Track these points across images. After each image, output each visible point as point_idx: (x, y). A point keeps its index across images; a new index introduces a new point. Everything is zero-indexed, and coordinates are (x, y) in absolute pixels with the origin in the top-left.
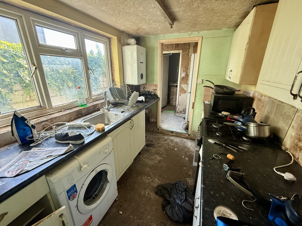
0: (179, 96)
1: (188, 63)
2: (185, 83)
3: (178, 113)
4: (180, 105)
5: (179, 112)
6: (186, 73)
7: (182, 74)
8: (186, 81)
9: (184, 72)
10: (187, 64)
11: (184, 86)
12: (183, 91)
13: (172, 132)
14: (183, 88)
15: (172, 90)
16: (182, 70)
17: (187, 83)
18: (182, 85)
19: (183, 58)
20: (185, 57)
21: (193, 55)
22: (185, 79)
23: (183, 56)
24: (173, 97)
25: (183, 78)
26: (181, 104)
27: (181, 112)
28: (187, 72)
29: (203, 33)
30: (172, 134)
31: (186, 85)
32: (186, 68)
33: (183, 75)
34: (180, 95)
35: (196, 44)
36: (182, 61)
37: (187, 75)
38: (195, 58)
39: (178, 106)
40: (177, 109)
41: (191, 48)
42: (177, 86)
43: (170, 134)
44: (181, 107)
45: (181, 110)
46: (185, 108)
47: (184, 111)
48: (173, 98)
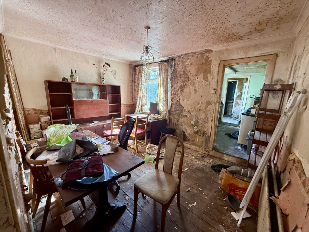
0: (235, 107)
2: (239, 99)
3: (233, 118)
10: (242, 88)
11: (238, 101)
12: (238, 104)
13: (230, 124)
15: (229, 104)
16: (238, 91)
21: (245, 83)
22: (240, 97)
23: (239, 83)
25: (238, 96)
26: (236, 113)
27: (235, 117)
28: (241, 93)
29: (250, 74)
30: (230, 125)
32: (240, 90)
33: (238, 94)
35: (247, 79)
36: (238, 86)
37: (241, 94)
38: (246, 85)
40: (233, 116)
41: (244, 80)
42: (233, 102)
43: (228, 125)
46: (238, 115)
47: (237, 117)
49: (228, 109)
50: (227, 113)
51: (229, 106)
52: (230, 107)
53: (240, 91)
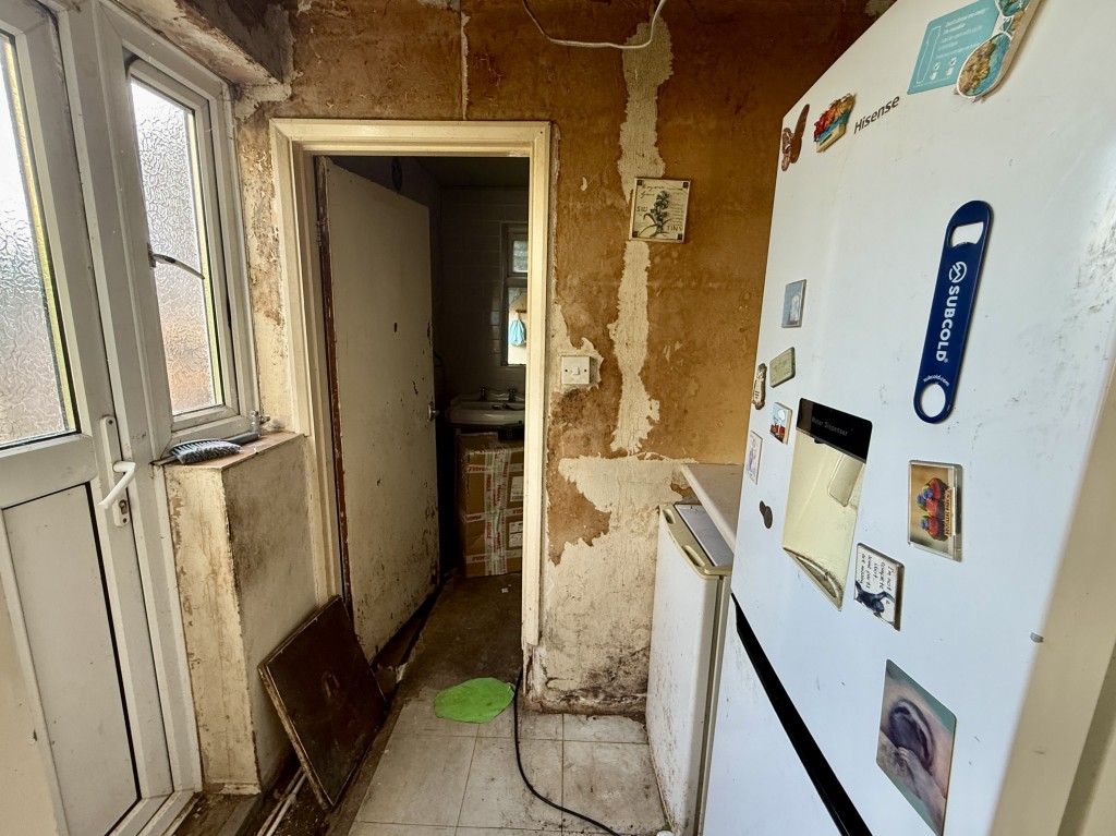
0: (549, 565)
1: (610, 254)
2: (595, 444)
3: (545, 711)
4: (556, 644)
5: (551, 700)
6: (595, 354)
7: (565, 363)
8: (600, 426)
9: (577, 344)
10: (606, 268)
11: (584, 473)
12: (581, 519)
14: (581, 489)
15: (470, 469)
16: (558, 322)
17: (614, 447)
18: (568, 468)
19: (557, 207)
20: (579, 196)
22: (596, 408)
23: (557, 185)
24: (484, 516)
25: (573, 395)
26: (568, 636)
27: (569, 696)
28: (606, 346)
31: (598, 462)
32: (592, 307)
33: (575, 370)
34: (556, 559)
37: (611, 376)
39: (542, 651)
40: (537, 679)
41: (631, 109)
44: (571, 663)
45: (572, 683)
48: (481, 527)
49: (467, 518)
50: (469, 559)
51: (482, 482)
52: (489, 495)
53: (584, 318)
